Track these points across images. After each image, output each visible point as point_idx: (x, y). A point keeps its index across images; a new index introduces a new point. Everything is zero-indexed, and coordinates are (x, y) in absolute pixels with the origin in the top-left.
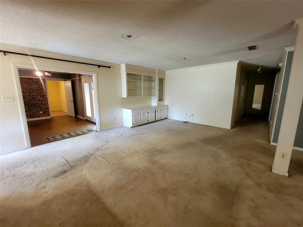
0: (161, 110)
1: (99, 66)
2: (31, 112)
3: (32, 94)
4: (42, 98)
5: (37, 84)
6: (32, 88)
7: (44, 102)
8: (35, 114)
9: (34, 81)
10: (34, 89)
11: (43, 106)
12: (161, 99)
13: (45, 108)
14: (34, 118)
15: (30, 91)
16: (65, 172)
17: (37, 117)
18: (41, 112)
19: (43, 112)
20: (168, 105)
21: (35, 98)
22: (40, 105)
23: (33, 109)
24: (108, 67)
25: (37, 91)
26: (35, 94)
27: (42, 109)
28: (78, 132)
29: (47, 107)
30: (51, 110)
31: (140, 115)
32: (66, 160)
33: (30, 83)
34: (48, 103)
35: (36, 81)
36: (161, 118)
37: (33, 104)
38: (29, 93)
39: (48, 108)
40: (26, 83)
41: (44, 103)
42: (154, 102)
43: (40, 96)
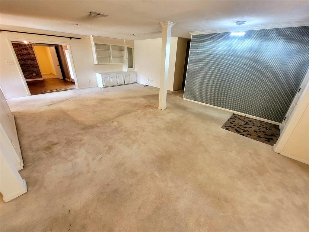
0: (130, 76)
1: (71, 38)
2: (26, 74)
3: (23, 58)
4: (32, 62)
5: (26, 50)
6: (22, 52)
7: (35, 65)
8: (30, 76)
9: (23, 47)
10: (24, 54)
11: (35, 69)
12: (131, 66)
13: (37, 71)
14: (29, 78)
15: (21, 56)
16: (51, 105)
17: (31, 78)
18: (34, 74)
19: (36, 74)
20: (137, 72)
21: (27, 62)
22: (32, 68)
23: (27, 71)
24: (78, 38)
25: (27, 56)
26: (26, 58)
27: (34, 71)
28: (63, 89)
29: (38, 70)
30: (43, 73)
31: (109, 78)
32: (52, 101)
33: (20, 48)
34: (38, 67)
35: (24, 47)
36: (130, 82)
37: (27, 67)
38: (21, 57)
39: (40, 71)
40: (16, 48)
41: (35, 67)
42: (125, 69)
43: (30, 60)
